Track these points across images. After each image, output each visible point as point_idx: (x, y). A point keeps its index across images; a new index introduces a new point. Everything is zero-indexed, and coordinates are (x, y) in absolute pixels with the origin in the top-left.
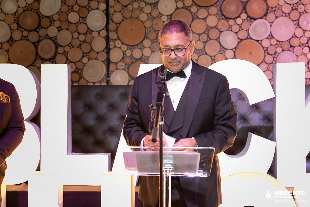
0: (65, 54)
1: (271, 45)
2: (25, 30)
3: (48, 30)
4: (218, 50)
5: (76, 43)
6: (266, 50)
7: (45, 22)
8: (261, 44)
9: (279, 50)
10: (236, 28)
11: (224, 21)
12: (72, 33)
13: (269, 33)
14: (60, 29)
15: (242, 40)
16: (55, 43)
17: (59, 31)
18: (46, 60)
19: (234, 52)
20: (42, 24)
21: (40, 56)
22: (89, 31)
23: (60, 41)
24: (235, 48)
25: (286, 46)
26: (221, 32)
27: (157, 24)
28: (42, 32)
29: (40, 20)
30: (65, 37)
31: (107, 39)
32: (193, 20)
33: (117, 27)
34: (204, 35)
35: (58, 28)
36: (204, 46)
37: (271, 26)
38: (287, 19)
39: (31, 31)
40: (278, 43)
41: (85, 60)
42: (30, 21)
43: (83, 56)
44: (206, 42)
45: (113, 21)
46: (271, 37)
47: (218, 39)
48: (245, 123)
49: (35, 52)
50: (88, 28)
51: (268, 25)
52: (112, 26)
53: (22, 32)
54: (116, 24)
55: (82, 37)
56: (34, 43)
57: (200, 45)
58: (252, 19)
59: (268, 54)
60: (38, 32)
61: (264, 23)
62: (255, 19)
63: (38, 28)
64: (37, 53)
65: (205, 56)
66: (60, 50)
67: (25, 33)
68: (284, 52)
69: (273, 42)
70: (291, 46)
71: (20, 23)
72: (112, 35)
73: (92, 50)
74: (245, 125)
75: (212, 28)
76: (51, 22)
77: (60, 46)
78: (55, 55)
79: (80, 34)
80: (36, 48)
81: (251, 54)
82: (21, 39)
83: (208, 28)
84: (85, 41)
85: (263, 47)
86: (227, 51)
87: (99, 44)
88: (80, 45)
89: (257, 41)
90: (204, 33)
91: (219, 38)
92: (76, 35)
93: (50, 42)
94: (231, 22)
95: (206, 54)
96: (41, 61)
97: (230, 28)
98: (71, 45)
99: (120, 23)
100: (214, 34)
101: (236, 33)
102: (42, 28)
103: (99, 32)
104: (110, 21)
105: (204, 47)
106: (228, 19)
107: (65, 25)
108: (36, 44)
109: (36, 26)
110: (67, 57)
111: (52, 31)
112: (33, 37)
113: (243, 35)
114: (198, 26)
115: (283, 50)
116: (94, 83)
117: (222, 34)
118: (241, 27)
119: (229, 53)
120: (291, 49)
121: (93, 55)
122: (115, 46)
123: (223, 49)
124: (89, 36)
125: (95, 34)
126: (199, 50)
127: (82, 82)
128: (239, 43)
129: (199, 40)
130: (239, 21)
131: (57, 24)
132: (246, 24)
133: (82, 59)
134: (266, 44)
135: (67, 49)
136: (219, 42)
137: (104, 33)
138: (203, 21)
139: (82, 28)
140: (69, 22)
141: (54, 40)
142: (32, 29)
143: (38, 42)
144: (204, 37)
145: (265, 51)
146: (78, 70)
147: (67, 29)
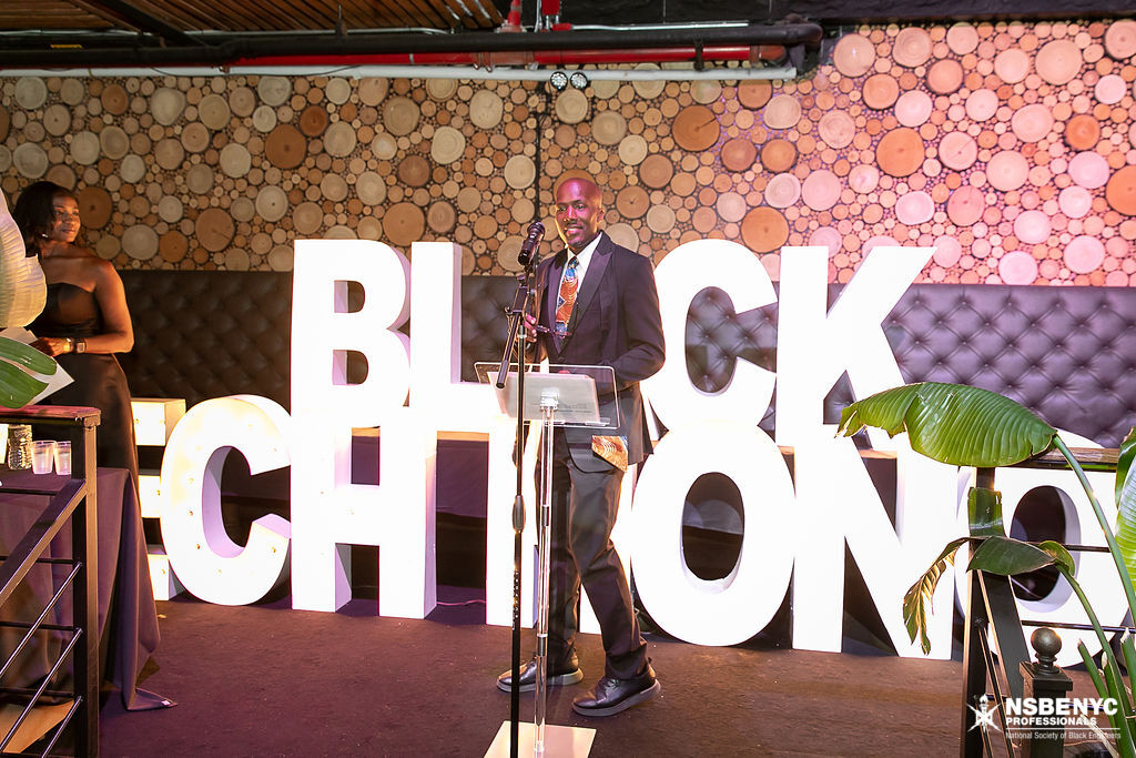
0: (470, 225)
1: (801, 216)
2: (409, 186)
3: (444, 186)
4: (714, 223)
5: (488, 208)
6: (791, 225)
7: (439, 174)
8: (783, 214)
9: (814, 225)
10: (743, 188)
11: (724, 176)
12: (482, 192)
13: (797, 197)
14: (462, 185)
15: (753, 208)
16: (455, 208)
17: (461, 189)
18: (440, 235)
19: (740, 227)
20: (434, 178)
21: (431, 229)
22: (509, 190)
23: (462, 205)
24: (742, 220)
25: (826, 219)
26: (719, 194)
27: (617, 179)
28: (435, 190)
29: (432, 171)
30: (470, 199)
31: (537, 203)
32: (674, 174)
33: (553, 184)
34: (691, 198)
35: (459, 184)
36: (692, 216)
37: (802, 185)
38: (829, 174)
39: (417, 188)
40: (813, 213)
41: (501, 236)
42: (415, 172)
43: (499, 230)
44: (694, 210)
45: (546, 174)
46: (801, 203)
47: (713, 206)
48: (749, 342)
49: (423, 222)
50: (507, 185)
51: (798, 183)
52: (544, 182)
53: (404, 189)
54: (551, 178)
55: (497, 200)
56: (422, 208)
57: (684, 216)
58: (771, 173)
59: (796, 231)
60: (428, 190)
61: (791, 180)
62: (776, 174)
63: (428, 183)
64: (426, 224)
65: (693, 232)
66: (463, 219)
67: (409, 192)
68: (821, 229)
69: (805, 211)
70: (834, 219)
71: (401, 175)
72: (545, 197)
73: (512, 219)
74: (749, 346)
75: (704, 187)
76: (449, 173)
77: (463, 213)
78: (455, 227)
79: (493, 194)
80: (425, 215)
81: (766, 230)
82: (403, 201)
83: (698, 188)
84: (501, 206)
85: (788, 221)
86: (730, 225)
87: (523, 211)
88: (494, 211)
89: (777, 209)
90: (691, 195)
91: (715, 204)
92: (487, 195)
93: (446, 205)
94: (737, 178)
95: (694, 229)
96: (433, 237)
97: (734, 188)
98: (479, 212)
99: (556, 178)
100: (706, 197)
101: (744, 196)
102: (435, 183)
103: (523, 191)
104: (542, 174)
105: (691, 219)
106: (731, 172)
107: (470, 180)
108: (424, 209)
109: (426, 180)
110: (472, 230)
111: (451, 189)
112: (421, 197)
113: (754, 199)
114: (683, 184)
115: (820, 226)
116: (515, 273)
117: (721, 197)
118: (751, 186)
119: (732, 230)
120: (833, 224)
121: (513, 228)
122: (549, 215)
123: (721, 223)
124: (509, 197)
125: (517, 194)
126: (683, 223)
127: (496, 272)
128: (748, 212)
129: (684, 206)
130: (749, 176)
131: (459, 177)
132: (761, 180)
133: (496, 234)
134: (792, 214)
135: (473, 217)
136: (716, 210)
137: (531, 193)
138: (691, 175)
139: (498, 185)
140: (477, 174)
141: (452, 202)
142: (419, 184)
143: (428, 206)
144: (692, 202)
145: (789, 226)
146: (491, 251)
147: (475, 186)
